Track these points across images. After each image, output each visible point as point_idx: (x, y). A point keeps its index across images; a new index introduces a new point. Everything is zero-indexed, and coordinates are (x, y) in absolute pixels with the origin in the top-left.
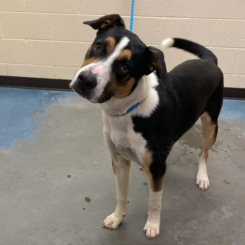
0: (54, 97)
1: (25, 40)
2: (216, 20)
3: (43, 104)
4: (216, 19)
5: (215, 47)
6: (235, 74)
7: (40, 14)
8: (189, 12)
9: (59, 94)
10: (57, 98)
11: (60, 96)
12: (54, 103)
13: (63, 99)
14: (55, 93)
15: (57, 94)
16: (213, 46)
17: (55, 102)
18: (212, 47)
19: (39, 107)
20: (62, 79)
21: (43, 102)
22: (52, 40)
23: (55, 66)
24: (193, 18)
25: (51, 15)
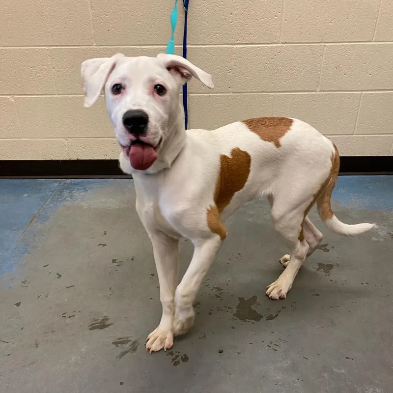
0: (68, 191)
1: (8, 97)
2: (325, 46)
3: (47, 205)
4: (323, 44)
5: (324, 91)
6: (356, 134)
7: (27, 50)
8: (280, 33)
9: (77, 184)
10: (73, 192)
11: (78, 188)
12: (67, 201)
13: (83, 194)
14: (71, 184)
15: (74, 184)
16: (320, 91)
17: (69, 199)
18: (320, 93)
19: (40, 210)
20: (81, 158)
21: (48, 201)
22: (55, 95)
23: (66, 138)
24: (286, 43)
25: (47, 50)
